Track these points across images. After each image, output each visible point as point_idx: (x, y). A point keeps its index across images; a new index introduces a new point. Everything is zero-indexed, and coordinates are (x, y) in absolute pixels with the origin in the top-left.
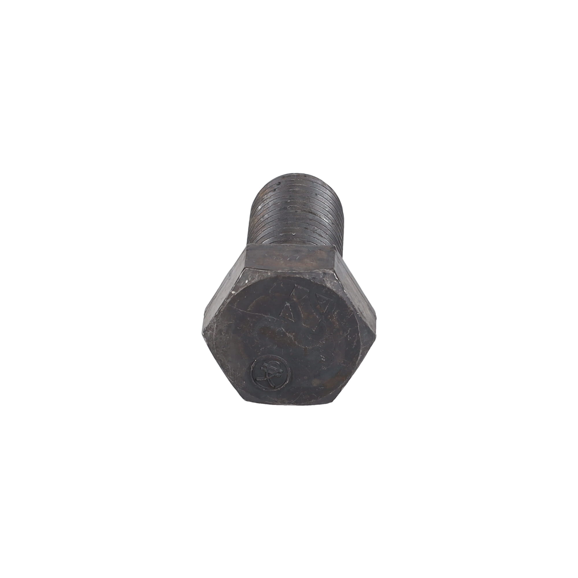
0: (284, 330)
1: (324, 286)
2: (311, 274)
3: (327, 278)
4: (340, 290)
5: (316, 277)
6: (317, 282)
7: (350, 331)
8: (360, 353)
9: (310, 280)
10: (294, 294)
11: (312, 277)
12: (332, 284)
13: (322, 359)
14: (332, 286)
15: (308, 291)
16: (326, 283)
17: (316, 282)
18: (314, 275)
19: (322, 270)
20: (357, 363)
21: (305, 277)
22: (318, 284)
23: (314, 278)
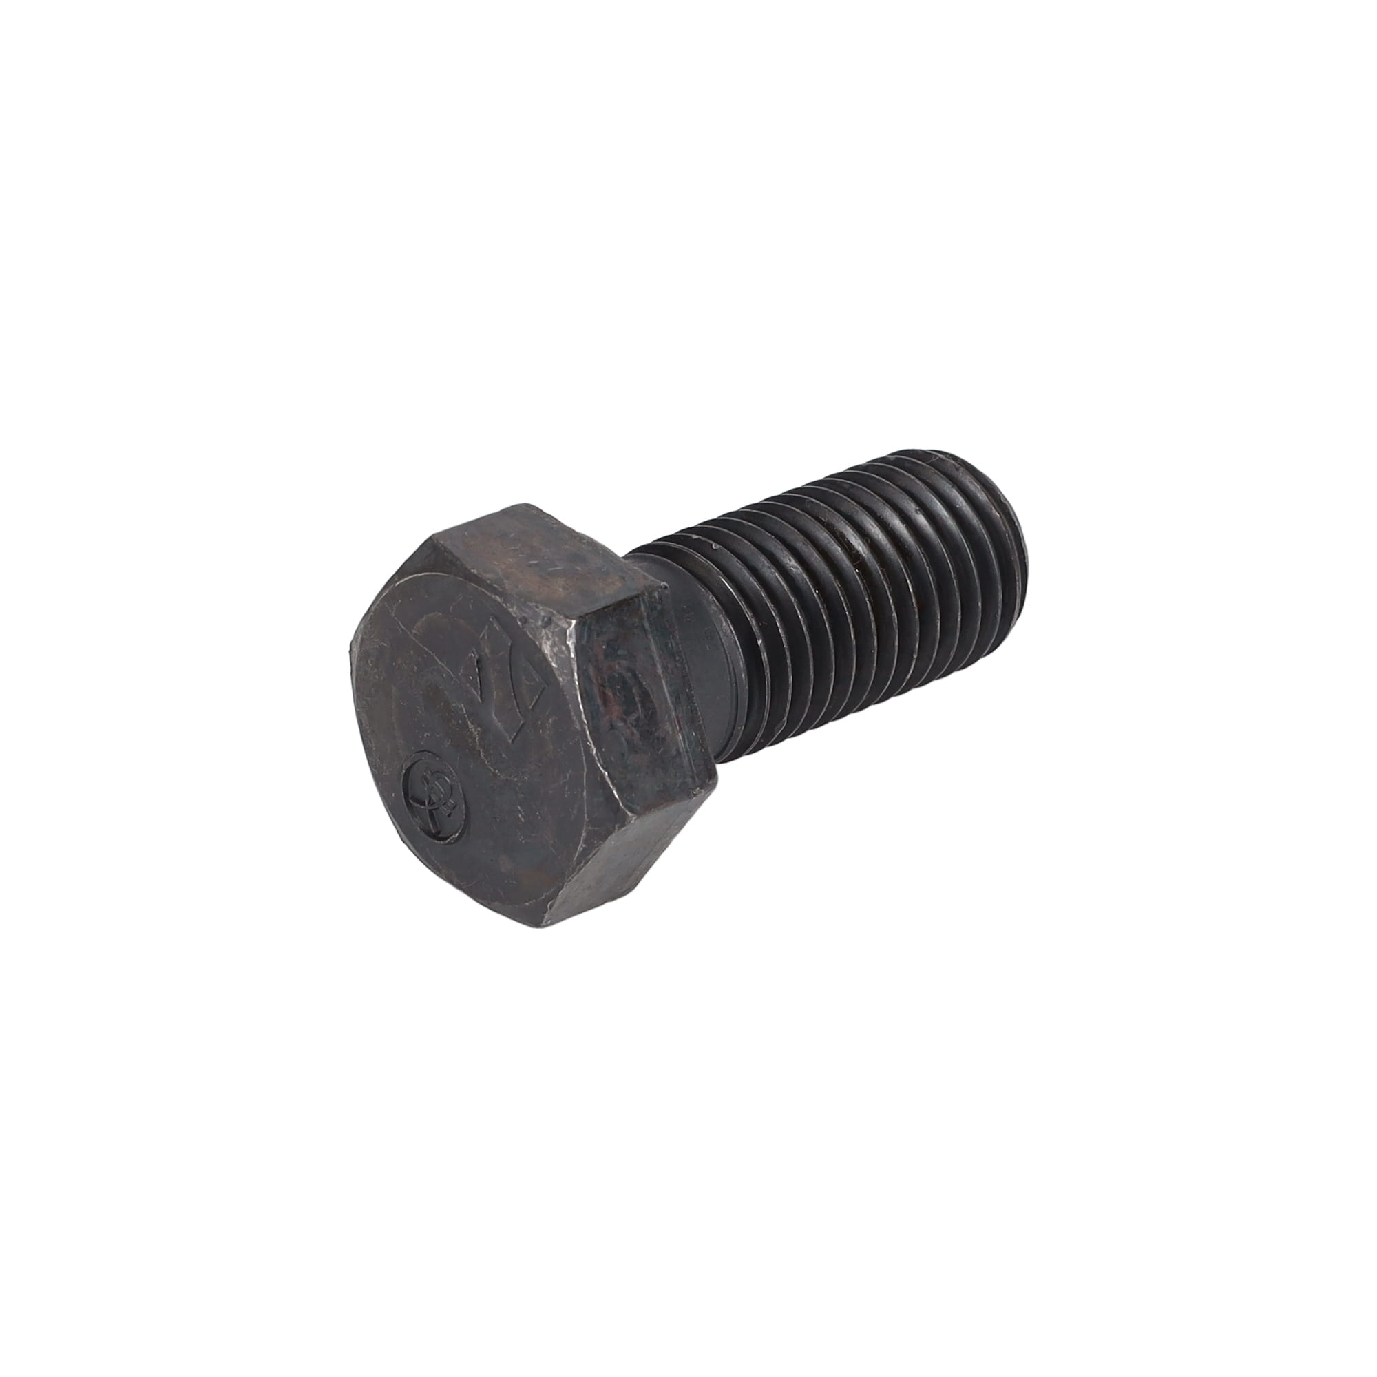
0: (465, 712)
1: (536, 645)
2: (523, 608)
3: (549, 630)
4: (565, 671)
5: (531, 620)
6: (527, 632)
7: (570, 776)
8: (582, 838)
9: (515, 619)
10: (486, 637)
11: (524, 614)
12: (555, 649)
13: (520, 816)
14: (552, 654)
15: (509, 644)
16: (543, 642)
17: (525, 629)
18: (527, 613)
19: (548, 609)
20: (575, 859)
21: (510, 610)
22: (527, 636)
23: (525, 621)
